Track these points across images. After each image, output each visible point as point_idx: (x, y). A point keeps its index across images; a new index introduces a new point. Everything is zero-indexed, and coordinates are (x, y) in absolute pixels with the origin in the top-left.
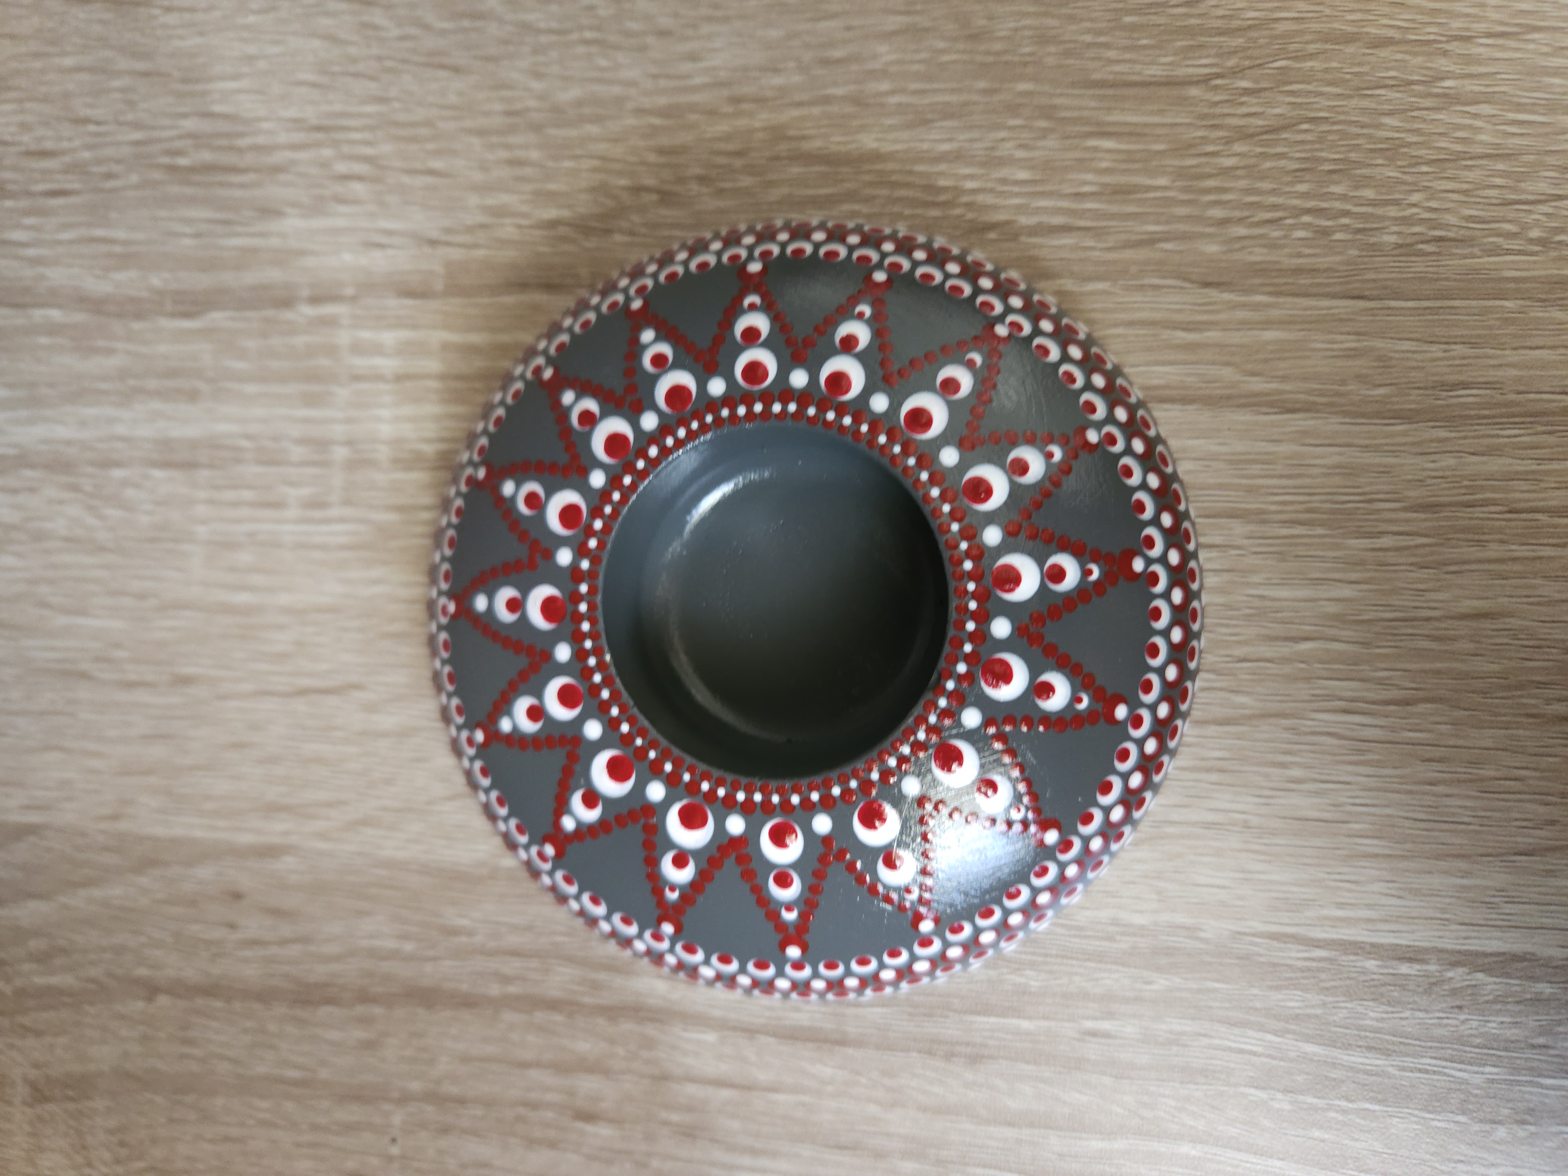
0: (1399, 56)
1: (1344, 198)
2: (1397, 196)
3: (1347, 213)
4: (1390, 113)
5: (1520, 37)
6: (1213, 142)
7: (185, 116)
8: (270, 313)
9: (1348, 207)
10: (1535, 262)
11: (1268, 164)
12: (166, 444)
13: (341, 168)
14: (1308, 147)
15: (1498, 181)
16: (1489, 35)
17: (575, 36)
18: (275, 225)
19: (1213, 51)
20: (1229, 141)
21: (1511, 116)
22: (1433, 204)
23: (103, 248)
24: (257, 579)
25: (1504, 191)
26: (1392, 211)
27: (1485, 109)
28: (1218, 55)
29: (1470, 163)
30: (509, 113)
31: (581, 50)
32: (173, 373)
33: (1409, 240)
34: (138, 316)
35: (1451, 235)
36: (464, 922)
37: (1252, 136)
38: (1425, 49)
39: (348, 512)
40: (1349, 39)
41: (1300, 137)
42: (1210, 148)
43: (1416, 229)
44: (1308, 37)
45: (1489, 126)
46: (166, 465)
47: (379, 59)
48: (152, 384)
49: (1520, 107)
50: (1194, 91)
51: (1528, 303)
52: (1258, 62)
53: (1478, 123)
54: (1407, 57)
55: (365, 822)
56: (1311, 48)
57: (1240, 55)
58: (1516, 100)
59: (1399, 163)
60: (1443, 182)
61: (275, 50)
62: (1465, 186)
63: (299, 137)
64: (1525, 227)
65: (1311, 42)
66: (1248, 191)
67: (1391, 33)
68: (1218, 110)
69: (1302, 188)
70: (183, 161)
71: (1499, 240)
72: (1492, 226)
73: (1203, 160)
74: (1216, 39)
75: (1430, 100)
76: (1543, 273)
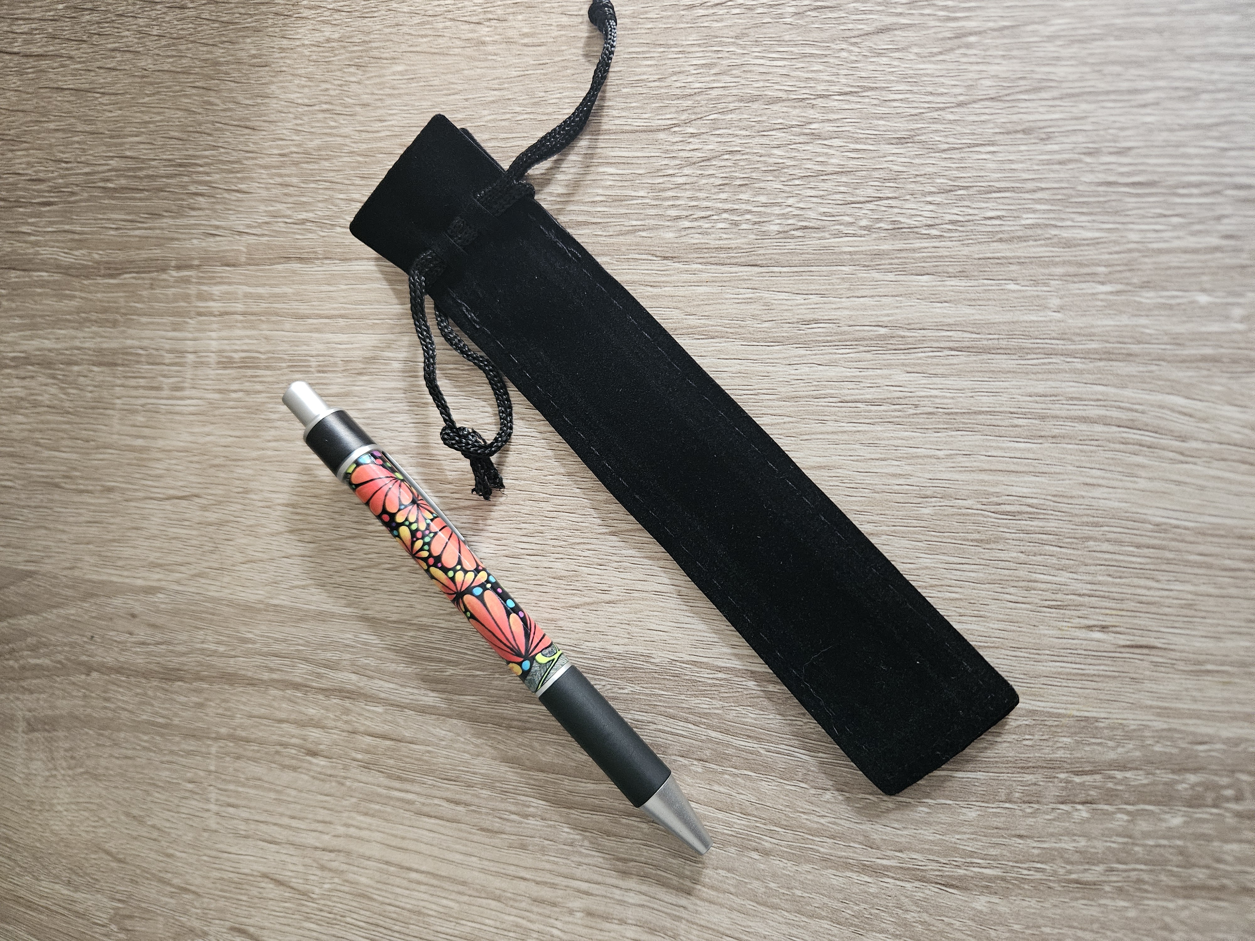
0: (785, 109)
1: (748, 202)
2: (780, 200)
3: (749, 212)
4: (778, 147)
5: (860, 94)
6: (672, 168)
7: (112, 158)
8: (154, 275)
9: (749, 207)
10: (862, 241)
11: (704, 181)
12: (100, 351)
13: (193, 189)
14: (727, 170)
15: (842, 189)
16: (841, 94)
17: (317, 108)
18: (157, 223)
19: (673, 110)
20: (681, 167)
21: (852, 146)
22: (801, 205)
23: (70, 236)
24: (147, 432)
25: (846, 195)
26: (777, 210)
27: (836, 142)
28: (677, 112)
29: (825, 177)
30: (281, 155)
31: (321, 116)
32: (105, 311)
33: (786, 229)
34: (87, 277)
35: (811, 225)
36: (250, 636)
37: (694, 163)
38: (801, 104)
39: (194, 393)
40: (754, 99)
41: (723, 163)
42: (671, 172)
43: (790, 222)
44: (730, 99)
45: (838, 153)
46: (100, 364)
47: (213, 123)
48: (94, 316)
49: (857, 141)
50: (662, 136)
51: (858, 268)
52: (699, 116)
53: (831, 151)
54: (790, 110)
55: (200, 575)
56: (731, 106)
57: (689, 112)
58: (855, 135)
59: (782, 179)
60: (809, 190)
61: (158, 118)
62: (822, 193)
63: (170, 170)
64: (859, 218)
65: (733, 102)
66: (690, 198)
67: (780, 94)
68: (675, 148)
69: (723, 196)
70: (110, 185)
71: (842, 227)
72: (837, 218)
73: (665, 179)
74: (675, 102)
75: (802, 137)
76: (868, 248)
